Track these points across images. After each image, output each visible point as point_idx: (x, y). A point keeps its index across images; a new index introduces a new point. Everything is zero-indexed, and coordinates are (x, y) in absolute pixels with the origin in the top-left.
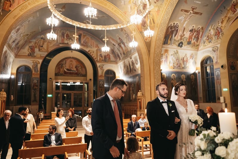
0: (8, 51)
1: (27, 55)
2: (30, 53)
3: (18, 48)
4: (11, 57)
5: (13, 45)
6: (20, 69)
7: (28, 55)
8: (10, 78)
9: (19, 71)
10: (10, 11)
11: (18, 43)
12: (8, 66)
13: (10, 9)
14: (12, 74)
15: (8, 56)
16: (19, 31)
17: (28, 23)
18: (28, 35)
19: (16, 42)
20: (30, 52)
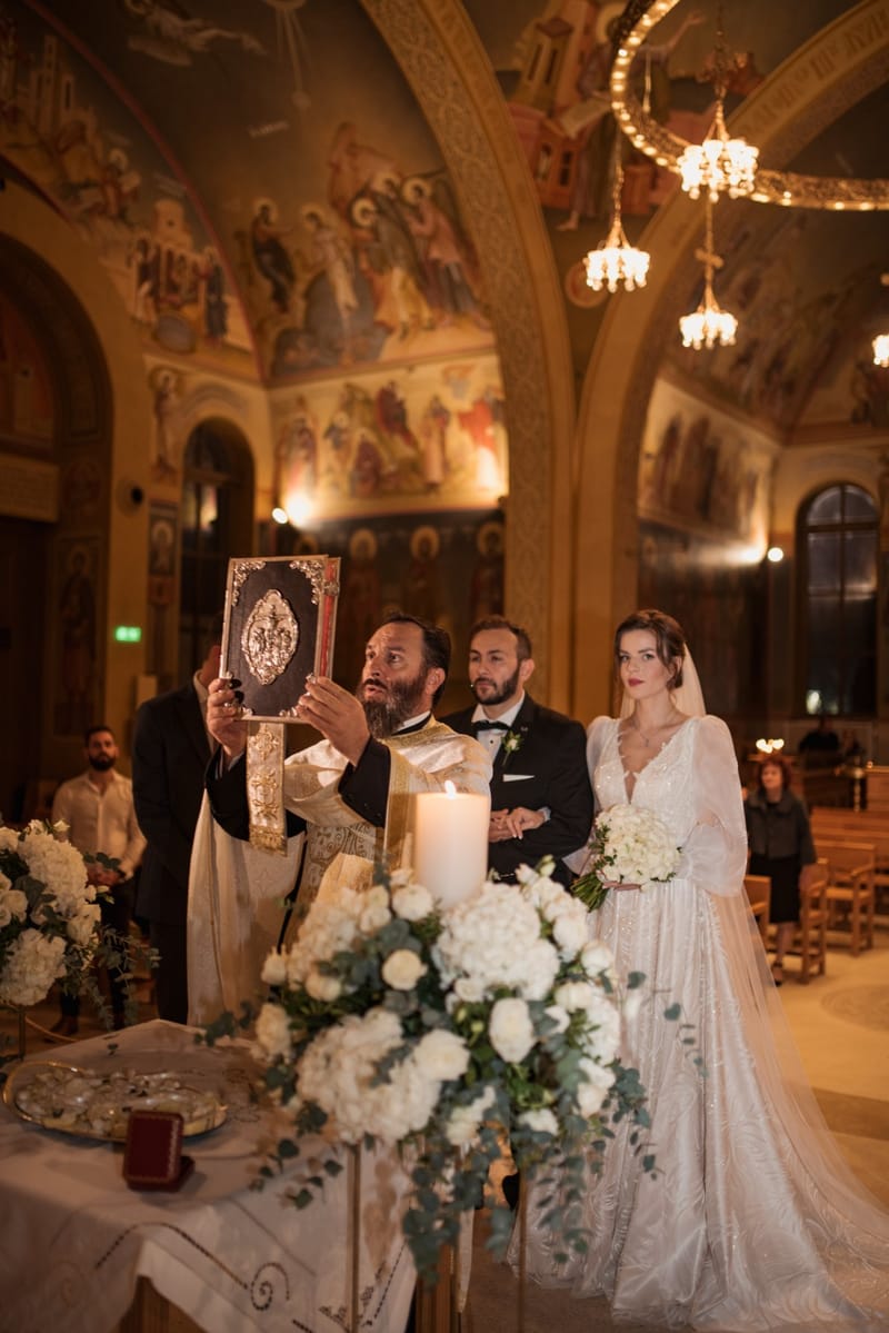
0: (719, 420)
1: (846, 417)
2: (866, 405)
3: (789, 387)
4: (754, 450)
5: (750, 380)
6: (817, 505)
7: (856, 419)
8: (765, 562)
9: (812, 520)
10: (654, 208)
11: (777, 363)
12: (734, 499)
13: (655, 197)
14: (772, 542)
15: (727, 447)
16: (761, 293)
17: (795, 232)
18: (828, 299)
19: (765, 356)
20: (864, 396)
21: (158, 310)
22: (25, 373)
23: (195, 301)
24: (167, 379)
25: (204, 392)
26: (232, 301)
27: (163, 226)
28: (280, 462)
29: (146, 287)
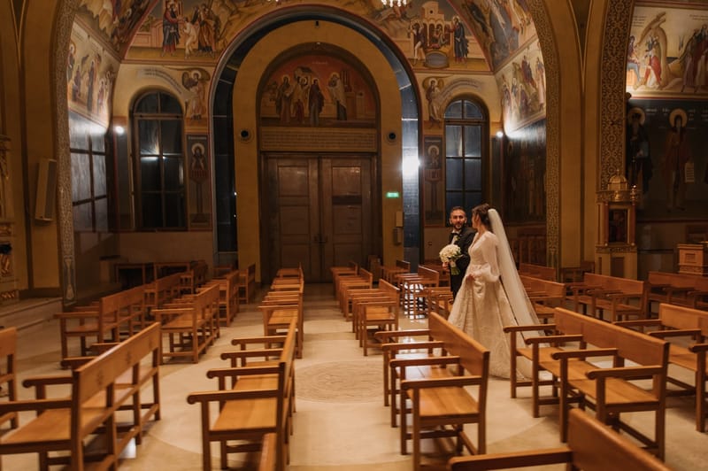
21: (425, 52)
22: (361, 94)
23: (449, 43)
24: (433, 82)
25: (454, 84)
26: (471, 38)
27: (427, 14)
28: (502, 108)
29: (419, 44)
